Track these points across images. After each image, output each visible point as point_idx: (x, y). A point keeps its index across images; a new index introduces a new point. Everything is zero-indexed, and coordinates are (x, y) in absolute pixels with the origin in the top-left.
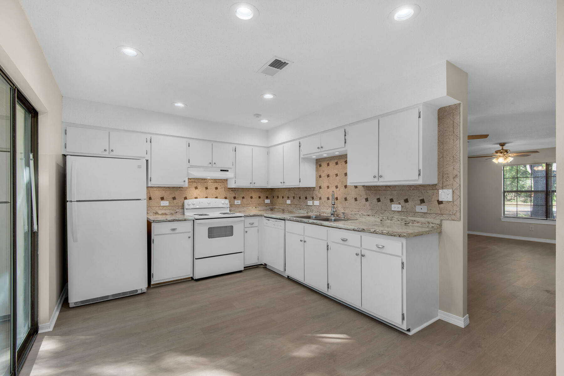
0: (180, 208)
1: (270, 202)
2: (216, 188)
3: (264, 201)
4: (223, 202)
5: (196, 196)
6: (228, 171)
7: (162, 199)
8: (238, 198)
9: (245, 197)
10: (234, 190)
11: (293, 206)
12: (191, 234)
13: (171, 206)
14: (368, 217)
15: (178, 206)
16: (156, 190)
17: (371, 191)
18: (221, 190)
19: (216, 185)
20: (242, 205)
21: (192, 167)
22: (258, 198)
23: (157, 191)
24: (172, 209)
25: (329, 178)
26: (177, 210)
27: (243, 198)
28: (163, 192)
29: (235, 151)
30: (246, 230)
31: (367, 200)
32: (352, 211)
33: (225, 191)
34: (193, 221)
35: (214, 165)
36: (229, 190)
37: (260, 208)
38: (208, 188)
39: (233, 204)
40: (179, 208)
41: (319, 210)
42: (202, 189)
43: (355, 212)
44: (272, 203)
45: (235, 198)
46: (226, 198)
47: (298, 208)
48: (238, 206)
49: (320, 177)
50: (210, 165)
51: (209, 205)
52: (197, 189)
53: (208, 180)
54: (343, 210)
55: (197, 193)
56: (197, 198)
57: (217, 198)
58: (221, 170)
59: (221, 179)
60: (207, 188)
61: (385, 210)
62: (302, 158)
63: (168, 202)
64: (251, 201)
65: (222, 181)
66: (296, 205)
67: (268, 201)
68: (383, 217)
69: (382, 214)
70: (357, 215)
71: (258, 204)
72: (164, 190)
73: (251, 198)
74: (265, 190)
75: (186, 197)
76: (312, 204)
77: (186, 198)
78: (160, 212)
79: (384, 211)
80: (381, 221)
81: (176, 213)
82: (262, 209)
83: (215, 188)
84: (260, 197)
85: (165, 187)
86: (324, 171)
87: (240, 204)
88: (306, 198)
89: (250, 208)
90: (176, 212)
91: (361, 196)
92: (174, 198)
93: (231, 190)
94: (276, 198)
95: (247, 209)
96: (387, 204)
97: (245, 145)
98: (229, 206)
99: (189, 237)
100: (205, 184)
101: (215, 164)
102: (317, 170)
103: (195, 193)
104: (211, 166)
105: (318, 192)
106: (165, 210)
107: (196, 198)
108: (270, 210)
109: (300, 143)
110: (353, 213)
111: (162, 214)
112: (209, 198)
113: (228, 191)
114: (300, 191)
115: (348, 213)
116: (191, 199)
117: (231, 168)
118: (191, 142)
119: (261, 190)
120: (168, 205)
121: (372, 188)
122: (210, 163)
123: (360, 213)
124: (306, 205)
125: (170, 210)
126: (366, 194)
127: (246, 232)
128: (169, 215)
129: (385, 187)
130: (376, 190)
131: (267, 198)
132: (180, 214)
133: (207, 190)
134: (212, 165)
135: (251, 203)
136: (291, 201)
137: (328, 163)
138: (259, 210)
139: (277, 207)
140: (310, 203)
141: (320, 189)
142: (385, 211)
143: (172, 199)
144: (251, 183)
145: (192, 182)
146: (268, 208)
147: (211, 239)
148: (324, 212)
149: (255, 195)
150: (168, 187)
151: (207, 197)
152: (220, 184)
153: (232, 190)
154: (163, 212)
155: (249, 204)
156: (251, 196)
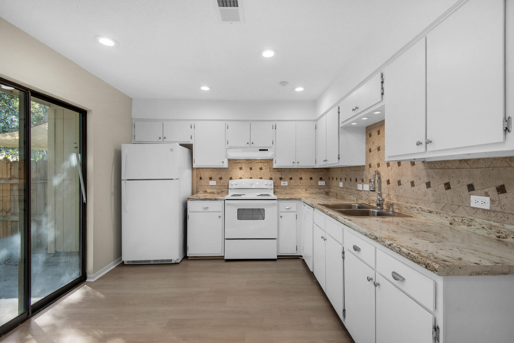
0: (226, 188)
1: (324, 184)
2: (261, 169)
3: (317, 183)
4: (266, 183)
5: (241, 177)
6: (267, 150)
7: (211, 179)
8: (284, 179)
9: (293, 178)
10: (280, 170)
11: (345, 190)
12: (222, 214)
13: (218, 186)
14: (430, 214)
15: (224, 186)
16: (206, 171)
17: (436, 170)
18: (266, 171)
19: (260, 165)
20: (289, 187)
21: (230, 148)
22: (309, 179)
23: (206, 172)
24: (219, 188)
25: (379, 151)
26: (223, 190)
27: (291, 179)
28: (212, 172)
29: (276, 129)
30: (281, 214)
31: (428, 185)
32: (407, 203)
33: (270, 171)
34: (224, 201)
35: (252, 145)
36: (275, 170)
37: (311, 191)
38: (253, 168)
39: (279, 185)
40: (225, 187)
41: (368, 197)
42: (246, 170)
43: (411, 205)
44: (328, 186)
45: (281, 179)
46: (271, 179)
47: (349, 193)
48: (284, 188)
49: (370, 151)
50: (248, 145)
51: (251, 185)
52: (242, 169)
53: (253, 160)
54: (395, 199)
55: (241, 174)
56: (242, 179)
57: (261, 178)
58: (260, 150)
59: (266, 160)
60: (251, 169)
61: (458, 205)
62: (341, 127)
63: (215, 181)
64: (300, 183)
65: (267, 161)
66: (348, 189)
67: (322, 183)
68: (455, 218)
69: (453, 212)
70: (413, 209)
71: (310, 186)
72: (212, 171)
73: (301, 179)
74: (318, 171)
75: (231, 177)
76: (361, 189)
77: (231, 179)
78: (209, 191)
79: (457, 207)
80: (451, 224)
81: (222, 192)
82: (314, 192)
83: (260, 168)
84: (311, 179)
85: (213, 168)
86: (374, 143)
87: (287, 185)
88: (356, 180)
89: (300, 190)
90: (222, 191)
91: (420, 179)
92: (221, 178)
93: (277, 170)
94: (331, 179)
95: (296, 191)
96: (461, 193)
97: (287, 121)
98: (272, 187)
99: (220, 217)
100: (250, 164)
101: (253, 143)
102: (367, 142)
103: (240, 173)
104: (249, 146)
105: (368, 172)
106: (213, 189)
107: (241, 178)
108: (325, 193)
109: (339, 109)
110: (408, 205)
111: (210, 193)
112: (254, 178)
113: (274, 171)
114: (351, 171)
115: (403, 205)
116: (236, 179)
117: (271, 147)
118: (228, 123)
119: (313, 170)
120: (215, 184)
121: (436, 165)
122: (248, 143)
123: (418, 207)
124: (356, 190)
125: (217, 189)
126: (428, 176)
127: (281, 217)
128: (216, 194)
129: (458, 163)
130: (443, 168)
131: (321, 179)
132: (225, 193)
133: (251, 170)
134: (250, 145)
135: (300, 184)
136: (343, 184)
137: (378, 130)
138: (311, 192)
139: (332, 190)
140: (360, 187)
141: (370, 168)
142: (459, 206)
143: (219, 179)
144: (294, 163)
145: (237, 163)
146: (322, 190)
147: (240, 220)
148: (374, 201)
149: (305, 176)
150: (216, 168)
151: (251, 178)
152: (265, 164)
153: (278, 171)
154: (212, 191)
155: (297, 186)
156: (301, 177)
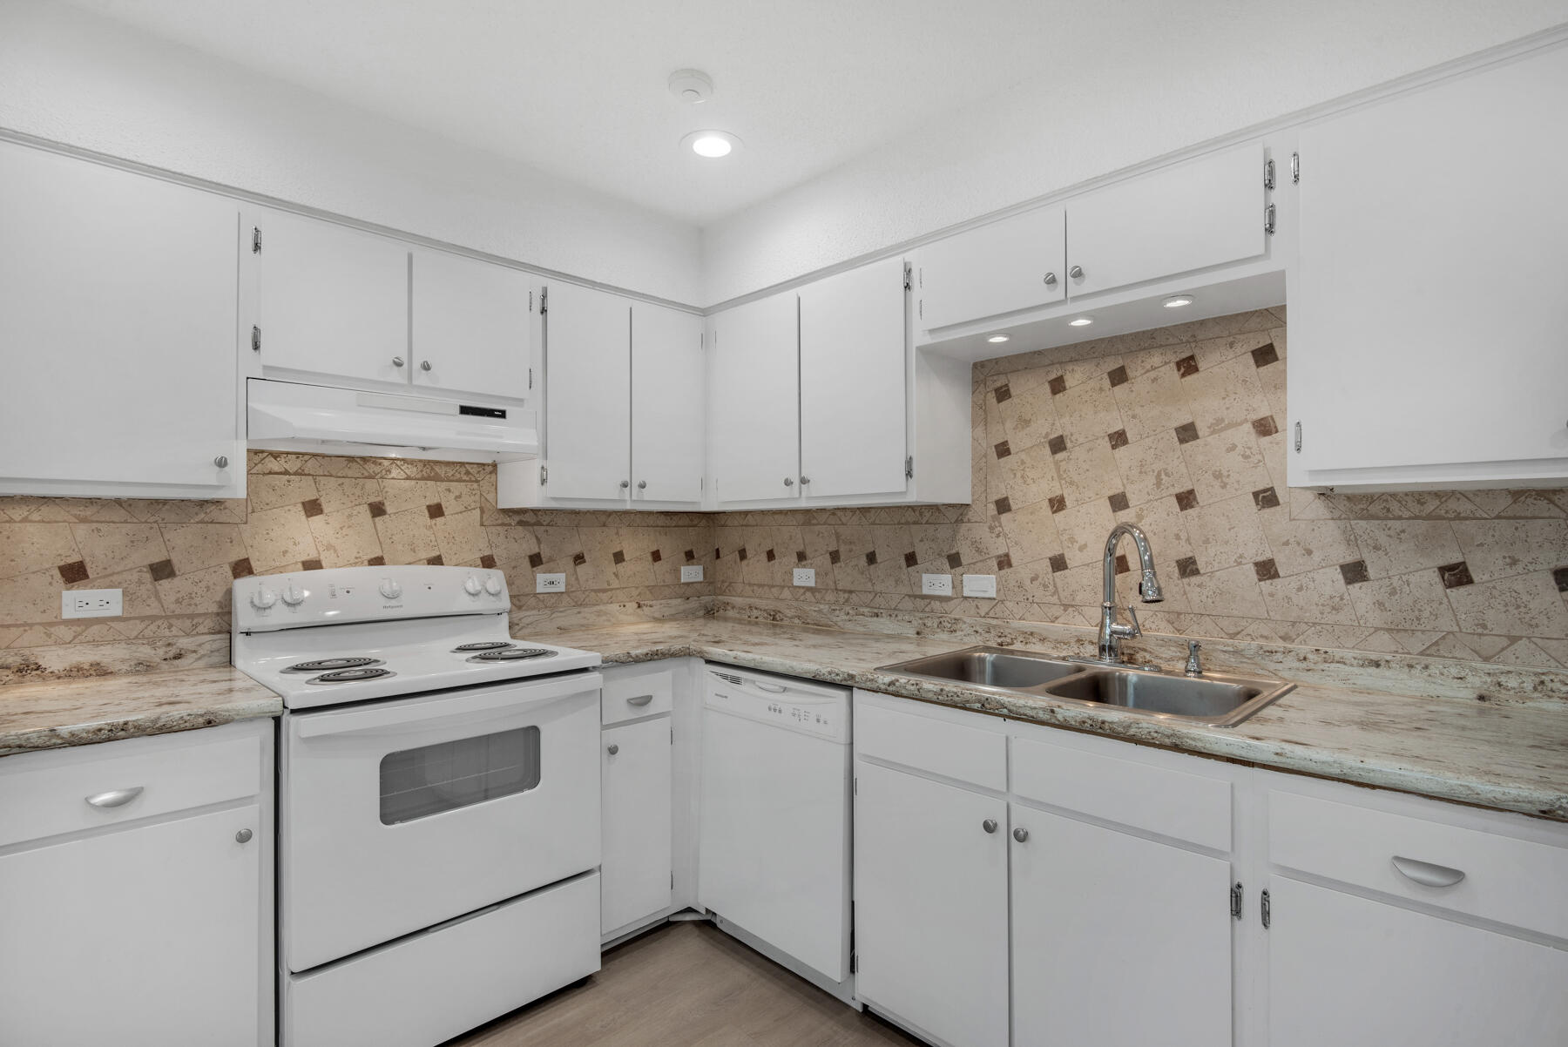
0: (201, 629)
1: (701, 578)
2: (436, 511)
3: (677, 572)
4: (473, 585)
5: (313, 555)
6: (503, 414)
7: (74, 573)
8: (551, 560)
9: (587, 557)
10: (528, 518)
11: (830, 597)
12: (257, 816)
13: (142, 619)
14: (1373, 670)
15: (191, 616)
16: (25, 520)
17: (1390, 523)
18: (461, 522)
19: (434, 493)
20: (574, 598)
21: (271, 375)
22: (650, 558)
23: (30, 528)
24: (148, 633)
25: (1060, 456)
26: (184, 643)
27: (579, 559)
28: (82, 530)
29: (544, 311)
30: (614, 737)
31: (1355, 572)
32: (1233, 636)
33: (482, 525)
34: (277, 721)
35: (422, 379)
36: (508, 520)
37: (658, 607)
38: (389, 508)
39: (527, 590)
40: (195, 626)
41: (994, 622)
42: (350, 516)
43: (1262, 642)
44: (712, 583)
45: (535, 560)
46: (488, 562)
47: (866, 610)
48: (551, 602)
49: (1003, 450)
50: (396, 376)
51: (393, 603)
52: (321, 512)
53: (386, 463)
54: (1163, 624)
55: (315, 538)
56: (321, 568)
57: (437, 561)
58: (465, 410)
59: (462, 464)
60: (377, 510)
61: (1508, 637)
62: (919, 349)
63: (119, 591)
64: (616, 575)
65: (468, 473)
66: (851, 592)
67: (691, 573)
68: (1503, 679)
69: (1486, 659)
70: (1279, 656)
71: (651, 588)
72: (84, 520)
73: (619, 557)
74: (680, 523)
75: (247, 560)
76: (947, 591)
77: (242, 568)
78: (54, 659)
79: (1505, 642)
80: (1481, 698)
81: (178, 656)
82: (667, 612)
83: (429, 507)
84: (656, 556)
85: (91, 501)
86: (1025, 422)
87: (564, 590)
88: (911, 559)
89: (614, 607)
90: (173, 651)
91: (1309, 552)
92: (163, 570)
93: (517, 518)
94: (729, 557)
95: (599, 614)
96: (1525, 598)
97: (593, 284)
98: (505, 603)
99: (244, 838)
100: (370, 485)
101: (426, 367)
102: (981, 417)
103: (307, 535)
104: (406, 382)
105: (991, 528)
106: (95, 643)
107: (312, 565)
108: (702, 613)
109: (908, 272)
110: (1241, 643)
111: (75, 673)
112: (395, 563)
113: (503, 524)
114: (874, 523)
115: (1214, 643)
116: (281, 569)
117: (519, 401)
118: (273, 224)
119: (662, 521)
120: (116, 610)
121: (1394, 506)
122: (399, 365)
123: (1304, 649)
124: (915, 597)
125: (129, 641)
126: (1351, 540)
127: (613, 751)
128: (128, 673)
129: (1503, 503)
130: (1429, 517)
131: (690, 556)
132: (201, 663)
133: (377, 519)
134: (410, 378)
135: (615, 584)
136: (817, 574)
137: (1053, 376)
138: (657, 615)
139: (737, 601)
140: (938, 583)
141: (1000, 512)
142: (1513, 640)
143: (148, 576)
144: (625, 485)
145: (286, 473)
146: (693, 604)
147: (398, 825)
148: (1032, 634)
149: (636, 546)
150: (118, 502)
151: (378, 561)
152: (457, 488)
153: (521, 523)
154: (84, 656)
155: (604, 591)
156: (618, 550)
